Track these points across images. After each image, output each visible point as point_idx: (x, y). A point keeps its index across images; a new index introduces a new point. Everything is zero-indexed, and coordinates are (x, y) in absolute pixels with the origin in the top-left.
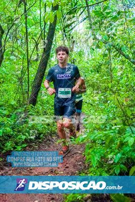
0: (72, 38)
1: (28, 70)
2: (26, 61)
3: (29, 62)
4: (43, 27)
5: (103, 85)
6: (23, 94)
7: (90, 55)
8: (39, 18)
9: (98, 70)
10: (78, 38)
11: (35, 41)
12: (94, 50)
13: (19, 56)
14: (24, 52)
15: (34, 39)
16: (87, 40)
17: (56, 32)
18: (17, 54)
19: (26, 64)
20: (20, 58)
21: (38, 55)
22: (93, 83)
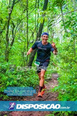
0: (53, 30)
1: (28, 48)
2: (27, 43)
3: (28, 43)
4: (37, 24)
5: (70, 58)
6: (24, 62)
7: (63, 40)
8: (35, 19)
9: (67, 49)
10: (56, 30)
11: (32, 31)
12: (65, 38)
13: (23, 40)
14: (26, 38)
15: (31, 30)
16: (61, 32)
17: (44, 27)
18: (22, 39)
19: (27, 45)
20: (23, 41)
21: (33, 40)
22: (64, 56)
